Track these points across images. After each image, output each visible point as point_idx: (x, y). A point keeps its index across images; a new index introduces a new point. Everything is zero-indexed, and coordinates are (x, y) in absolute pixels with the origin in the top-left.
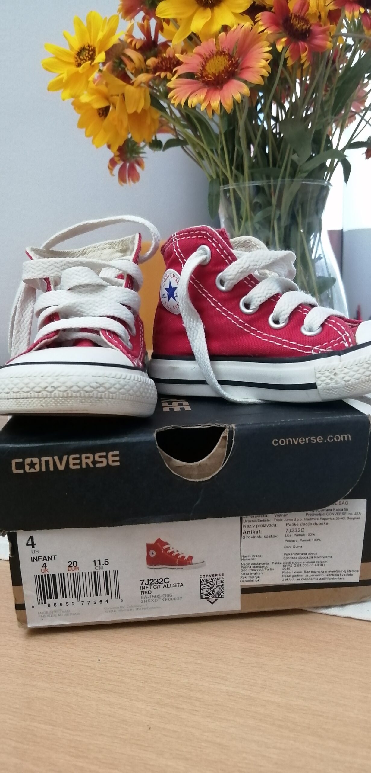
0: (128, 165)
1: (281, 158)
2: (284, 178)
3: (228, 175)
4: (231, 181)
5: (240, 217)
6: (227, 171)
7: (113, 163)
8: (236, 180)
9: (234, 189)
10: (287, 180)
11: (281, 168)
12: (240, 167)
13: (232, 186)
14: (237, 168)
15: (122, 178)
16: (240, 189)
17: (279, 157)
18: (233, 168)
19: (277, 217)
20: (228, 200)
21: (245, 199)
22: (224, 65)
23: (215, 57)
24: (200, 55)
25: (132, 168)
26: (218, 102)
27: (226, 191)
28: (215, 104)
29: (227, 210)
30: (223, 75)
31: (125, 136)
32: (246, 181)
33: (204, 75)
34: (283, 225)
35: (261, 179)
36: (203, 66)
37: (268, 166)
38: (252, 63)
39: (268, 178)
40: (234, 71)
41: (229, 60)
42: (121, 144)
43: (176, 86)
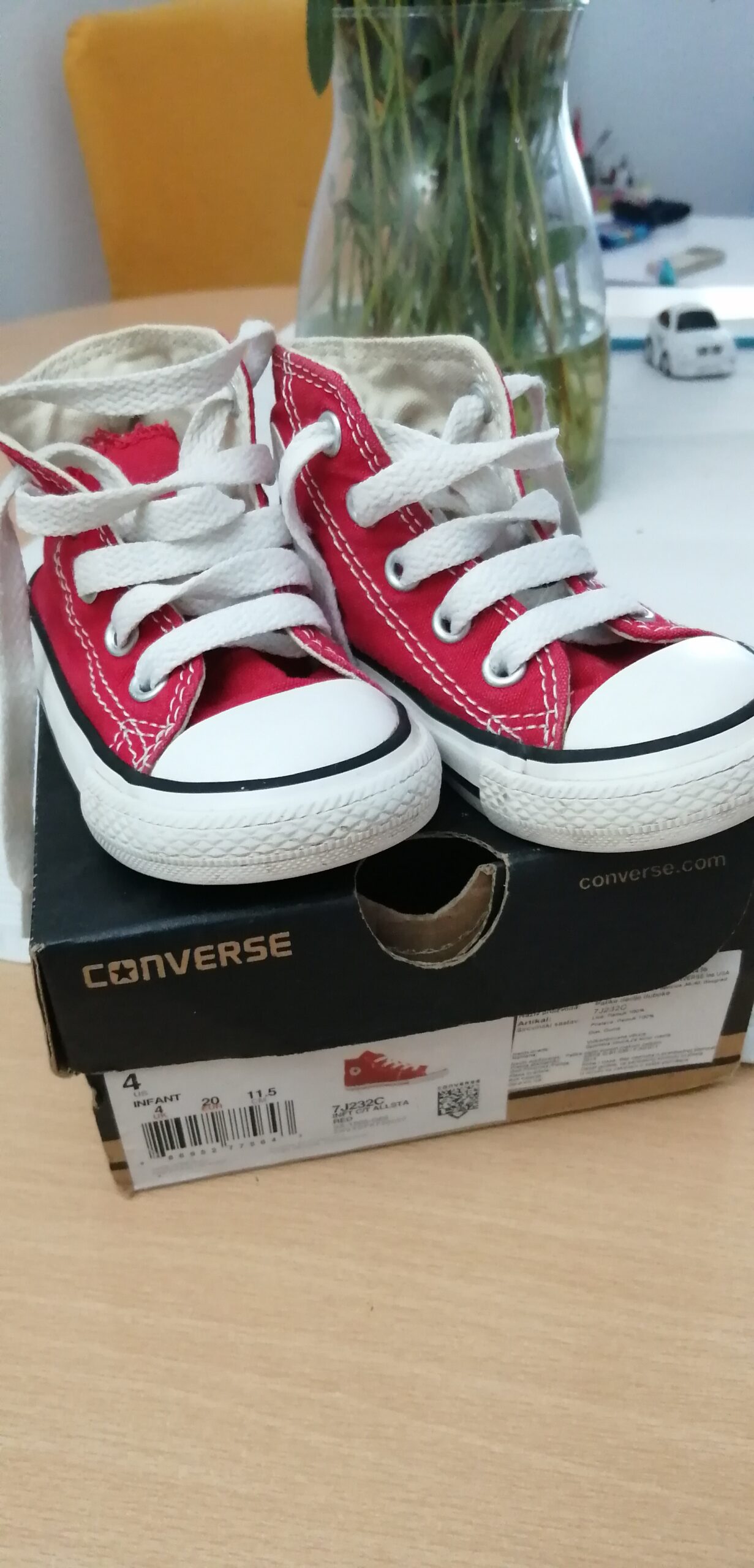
5: (379, 85)
9: (366, 21)
10: (489, 6)
13: (361, 9)
16: (381, 22)
19: (465, 92)
20: (353, 42)
21: (392, 41)
27: (348, 25)
29: (349, 61)
32: (394, 5)
34: (478, 105)
35: (432, 1)
39: (447, 2)
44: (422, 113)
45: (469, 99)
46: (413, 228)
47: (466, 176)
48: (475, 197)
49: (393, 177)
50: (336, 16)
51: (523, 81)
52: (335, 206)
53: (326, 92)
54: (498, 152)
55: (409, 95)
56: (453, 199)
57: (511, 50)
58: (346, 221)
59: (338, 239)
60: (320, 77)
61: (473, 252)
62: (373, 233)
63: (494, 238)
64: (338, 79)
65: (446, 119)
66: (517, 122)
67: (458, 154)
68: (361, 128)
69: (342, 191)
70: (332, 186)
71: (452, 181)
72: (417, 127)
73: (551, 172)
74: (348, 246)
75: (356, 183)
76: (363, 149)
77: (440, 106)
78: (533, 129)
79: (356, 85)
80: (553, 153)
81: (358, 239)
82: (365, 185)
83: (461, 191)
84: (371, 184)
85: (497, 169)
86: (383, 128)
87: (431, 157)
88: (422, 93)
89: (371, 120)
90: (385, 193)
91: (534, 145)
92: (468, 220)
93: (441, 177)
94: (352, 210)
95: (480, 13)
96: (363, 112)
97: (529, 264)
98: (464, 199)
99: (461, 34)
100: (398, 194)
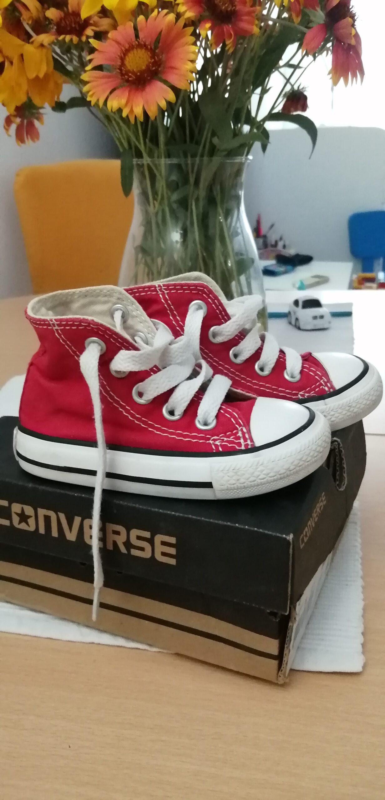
0: (25, 121)
1: (199, 133)
2: (202, 156)
3: (142, 148)
4: (145, 155)
5: (155, 193)
6: (139, 142)
7: (8, 121)
8: (151, 155)
9: (148, 165)
10: (205, 158)
11: (200, 145)
12: (155, 140)
13: (146, 160)
14: (151, 141)
15: (20, 138)
16: (156, 165)
17: (196, 132)
18: (147, 140)
19: (195, 196)
20: (143, 175)
21: (161, 175)
22: (146, 63)
23: (135, 50)
24: (118, 43)
25: (31, 125)
26: (141, 108)
27: (140, 166)
28: (138, 111)
29: (141, 182)
30: (146, 75)
31: (24, 99)
32: (161, 158)
33: (124, 72)
34: (201, 204)
35: (178, 157)
36: (122, 59)
37: (185, 142)
38: (176, 63)
39: (186, 156)
40: (157, 70)
41: (152, 58)
42: (19, 104)
43: (92, 79)
44: (175, 206)
45: (197, 200)
46: (172, 257)
47: (196, 234)
48: (201, 244)
49: (162, 235)
50: (135, 163)
51: (222, 192)
52: (136, 249)
53: (129, 197)
54: (211, 224)
55: (169, 198)
56: (190, 246)
57: (217, 178)
58: (140, 256)
59: (137, 263)
60: (127, 189)
62: (153, 260)
63: (211, 263)
64: (136, 190)
65: (187, 209)
66: (220, 210)
67: (192, 224)
68: (146, 213)
69: (138, 242)
70: (134, 239)
71: (190, 237)
72: (172, 211)
73: (237, 234)
74: (142, 266)
75: (145, 237)
76: (147, 224)
77: (184, 203)
78: (228, 213)
79: (144, 193)
80: (238, 225)
81: (146, 264)
82: (149, 238)
83: (194, 242)
84: (152, 238)
85: (211, 231)
86: (157, 214)
87: (180, 225)
88: (175, 197)
89: (151, 209)
90: (158, 242)
91: (229, 220)
92: (198, 255)
93: (185, 235)
94: (143, 250)
95: (201, 161)
96: (148, 206)
97: (227, 274)
98: (196, 245)
99: (192, 172)
100: (164, 243)
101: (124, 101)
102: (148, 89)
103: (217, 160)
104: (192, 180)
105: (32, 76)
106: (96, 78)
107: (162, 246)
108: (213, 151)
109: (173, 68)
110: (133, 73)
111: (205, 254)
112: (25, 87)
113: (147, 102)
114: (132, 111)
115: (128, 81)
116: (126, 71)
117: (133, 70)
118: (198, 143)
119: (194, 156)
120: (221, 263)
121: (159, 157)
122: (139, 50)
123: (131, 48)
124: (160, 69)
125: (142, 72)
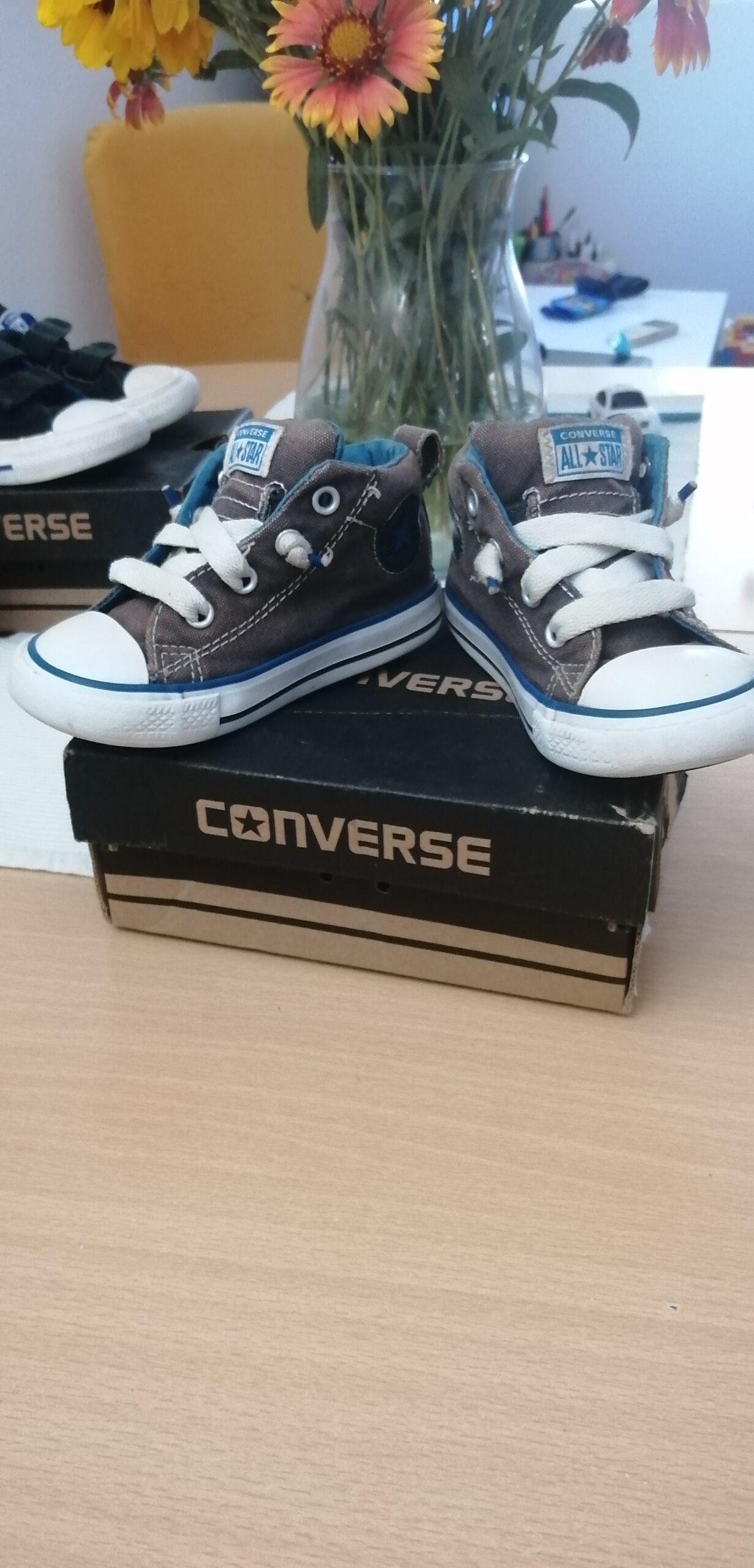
0: (142, 90)
2: (444, 162)
4: (348, 157)
5: (363, 221)
7: (115, 89)
9: (353, 175)
11: (440, 144)
13: (350, 167)
15: (132, 118)
16: (366, 177)
19: (431, 231)
20: (344, 192)
21: (373, 193)
22: (363, 47)
23: (345, 23)
24: (316, 8)
25: (150, 94)
26: (355, 122)
27: (340, 177)
28: (351, 127)
29: (340, 204)
30: (362, 68)
31: (147, 62)
32: (376, 164)
33: (328, 61)
34: (441, 240)
35: (405, 163)
36: (325, 38)
37: (416, 137)
38: (410, 49)
39: (417, 163)
40: (379, 58)
41: (373, 38)
42: (135, 68)
43: (277, 69)
44: (397, 246)
45: (434, 237)
46: (390, 332)
47: (431, 295)
48: (438, 306)
49: (373, 292)
50: (330, 171)
51: (476, 223)
52: (328, 313)
53: (323, 228)
54: (456, 275)
55: (387, 231)
56: (421, 311)
57: (466, 198)
58: (335, 325)
59: (329, 338)
60: (317, 218)
61: (437, 353)
62: (359, 335)
63: (454, 342)
64: (332, 217)
65: (417, 253)
66: (472, 253)
67: (425, 276)
68: (349, 254)
69: (333, 303)
70: (325, 299)
71: (420, 299)
72: (392, 254)
73: (500, 290)
74: (337, 345)
75: (344, 296)
76: (350, 269)
77: (412, 241)
78: (484, 259)
79: (345, 221)
80: (502, 272)
81: (346, 340)
82: (352, 297)
83: (428, 305)
84: (356, 297)
85: (456, 288)
86: (367, 255)
87: (404, 279)
88: (398, 230)
89: (357, 250)
90: (368, 304)
91: (486, 268)
92: (433, 328)
93: (412, 292)
94: (341, 317)
95: (442, 171)
96: (351, 242)
97: (482, 362)
98: (430, 311)
99: (428, 188)
100: (378, 307)
101: (329, 112)
102: (366, 90)
103: (467, 167)
104: (426, 202)
105: (164, 29)
106: (285, 67)
107: (374, 310)
108: (461, 155)
109: (404, 56)
110: (342, 62)
111: (445, 326)
112: (151, 43)
113: (364, 112)
114: (341, 126)
115: (333, 74)
116: (330, 59)
117: (343, 60)
118: (437, 140)
119: (430, 162)
120: (471, 341)
121: (372, 162)
122: (352, 24)
123: (339, 19)
124: (383, 57)
125: (358, 63)
